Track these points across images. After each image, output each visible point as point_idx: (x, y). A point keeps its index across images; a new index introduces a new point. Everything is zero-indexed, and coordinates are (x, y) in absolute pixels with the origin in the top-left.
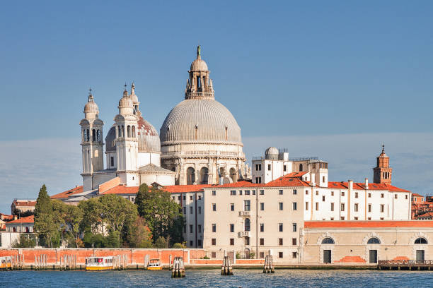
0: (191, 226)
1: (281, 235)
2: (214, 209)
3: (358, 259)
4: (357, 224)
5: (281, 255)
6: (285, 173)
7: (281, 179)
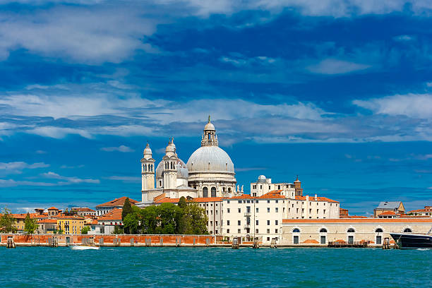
0: (211, 222)
1: (269, 227)
2: (229, 212)
3: (314, 241)
4: (310, 221)
5: (268, 239)
6: (270, 191)
7: (268, 194)
